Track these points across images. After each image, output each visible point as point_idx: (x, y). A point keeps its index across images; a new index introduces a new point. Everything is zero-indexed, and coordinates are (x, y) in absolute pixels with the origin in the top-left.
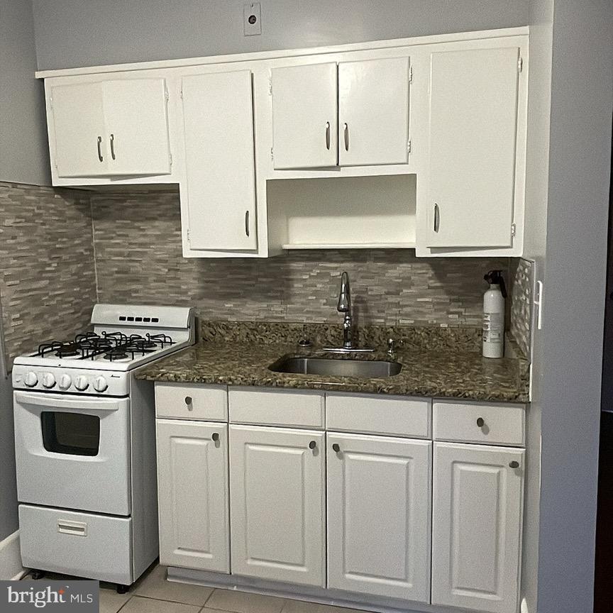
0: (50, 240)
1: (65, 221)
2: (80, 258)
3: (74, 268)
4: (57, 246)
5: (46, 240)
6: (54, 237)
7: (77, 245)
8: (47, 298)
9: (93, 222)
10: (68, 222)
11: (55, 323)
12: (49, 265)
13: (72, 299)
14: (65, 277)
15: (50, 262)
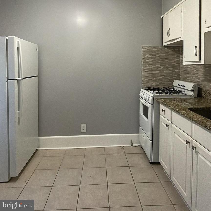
0: (161, 60)
1: (168, 55)
2: (173, 66)
3: (170, 69)
4: (164, 62)
5: (160, 60)
6: (163, 60)
7: (173, 62)
8: (158, 76)
9: (180, 55)
10: (169, 55)
11: (161, 83)
12: (161, 67)
13: (169, 77)
14: (166, 71)
15: (161, 66)
